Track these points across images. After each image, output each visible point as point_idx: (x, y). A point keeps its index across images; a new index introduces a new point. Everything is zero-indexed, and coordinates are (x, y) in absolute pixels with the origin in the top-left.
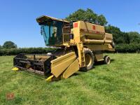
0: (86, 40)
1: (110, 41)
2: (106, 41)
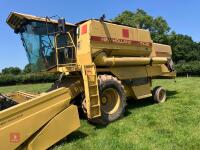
0: (106, 59)
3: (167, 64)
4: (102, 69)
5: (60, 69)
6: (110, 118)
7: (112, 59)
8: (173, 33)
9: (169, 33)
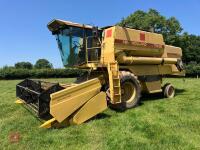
0: (126, 58)
1: (175, 60)
2: (166, 59)
3: (176, 64)
4: (123, 66)
5: (89, 65)
6: (128, 106)
7: (131, 58)
8: (185, 34)
9: (181, 34)
